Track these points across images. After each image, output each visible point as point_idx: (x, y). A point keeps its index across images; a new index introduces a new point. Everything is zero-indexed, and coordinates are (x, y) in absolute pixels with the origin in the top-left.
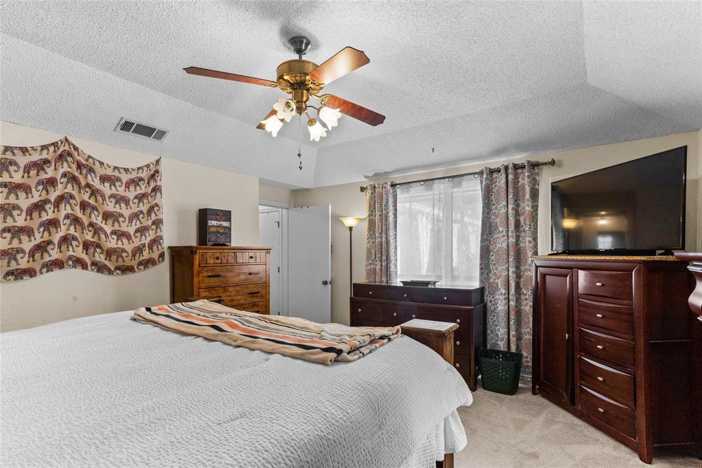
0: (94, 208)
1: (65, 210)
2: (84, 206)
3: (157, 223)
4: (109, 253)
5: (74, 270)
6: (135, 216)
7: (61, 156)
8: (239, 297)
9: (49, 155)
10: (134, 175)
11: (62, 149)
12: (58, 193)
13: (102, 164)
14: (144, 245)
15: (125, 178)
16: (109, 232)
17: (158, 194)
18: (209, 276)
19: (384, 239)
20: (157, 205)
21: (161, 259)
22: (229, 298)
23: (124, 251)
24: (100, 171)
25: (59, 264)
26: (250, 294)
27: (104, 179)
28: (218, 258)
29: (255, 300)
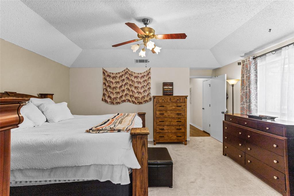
0: (133, 86)
1: (126, 87)
2: (130, 85)
3: (149, 88)
4: (136, 98)
5: (128, 103)
6: (143, 87)
7: (126, 73)
8: (172, 115)
9: (123, 73)
10: (143, 75)
11: (126, 71)
12: (125, 83)
13: (134, 73)
14: (145, 96)
15: (140, 76)
16: (136, 92)
17: (150, 79)
18: (160, 106)
19: (248, 90)
20: (149, 83)
21: (150, 100)
22: (168, 115)
23: (139, 97)
24: (134, 75)
25: (124, 101)
26: (177, 114)
27: (135, 77)
28: (163, 100)
29: (180, 117)
